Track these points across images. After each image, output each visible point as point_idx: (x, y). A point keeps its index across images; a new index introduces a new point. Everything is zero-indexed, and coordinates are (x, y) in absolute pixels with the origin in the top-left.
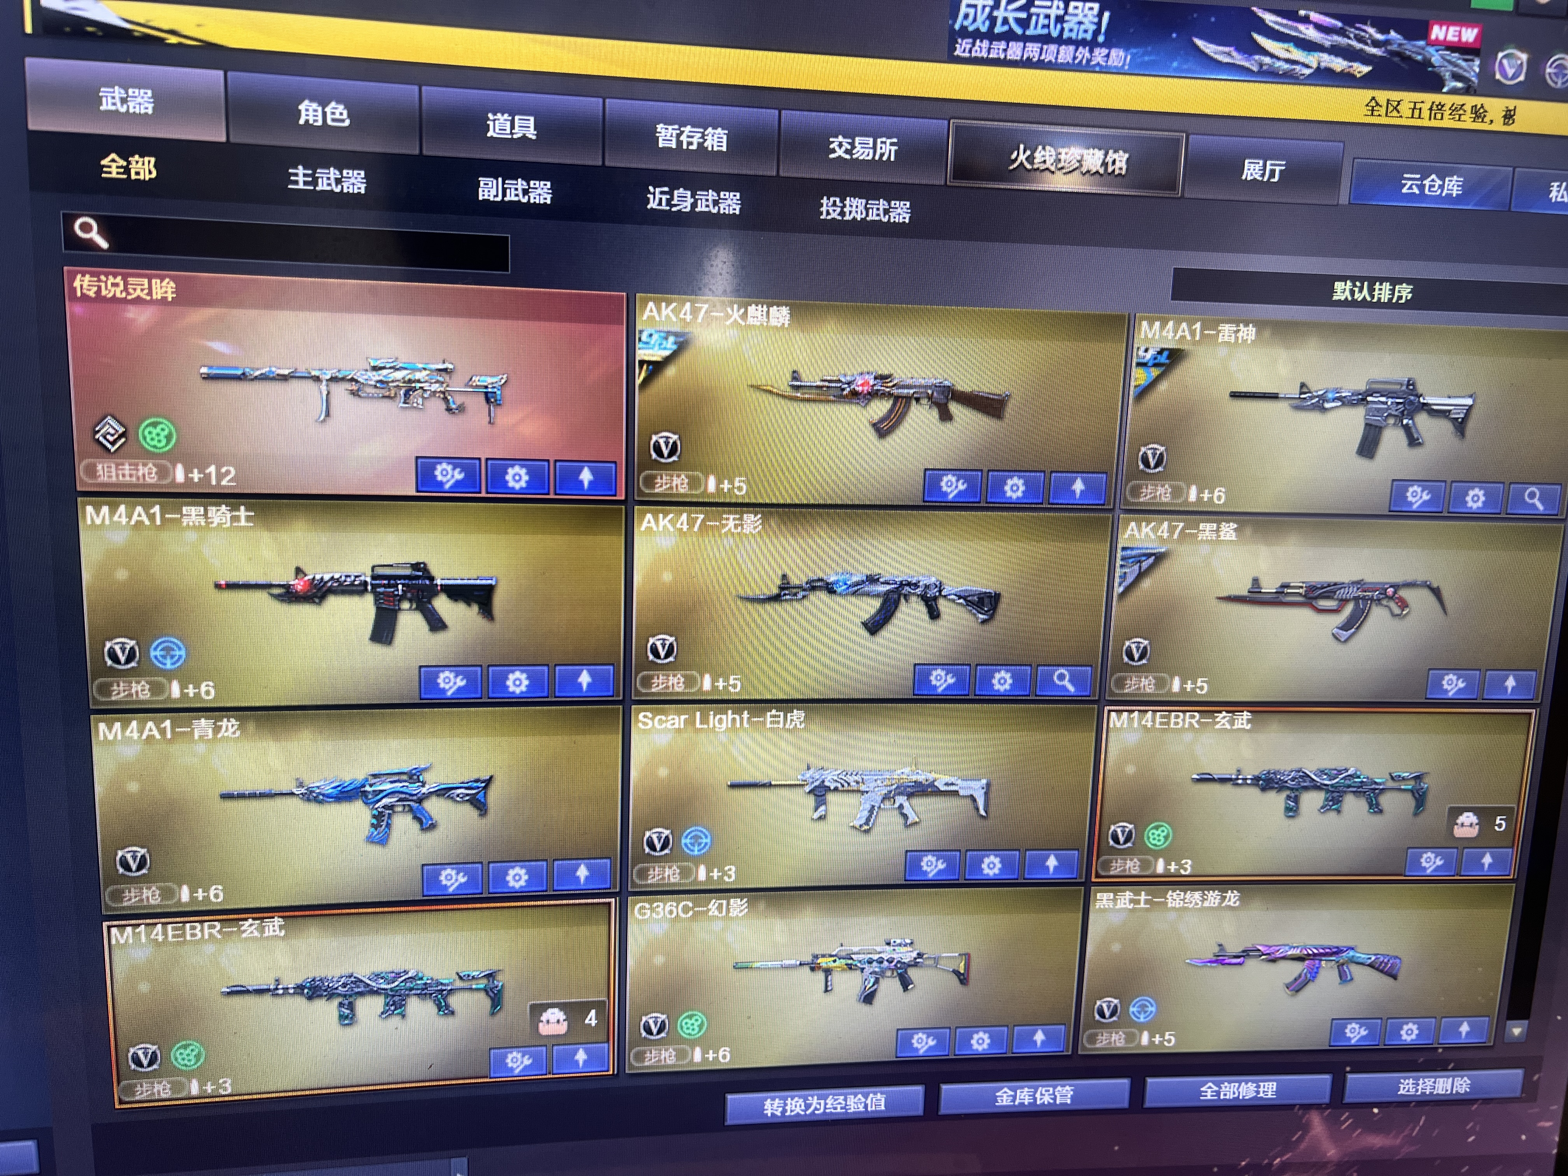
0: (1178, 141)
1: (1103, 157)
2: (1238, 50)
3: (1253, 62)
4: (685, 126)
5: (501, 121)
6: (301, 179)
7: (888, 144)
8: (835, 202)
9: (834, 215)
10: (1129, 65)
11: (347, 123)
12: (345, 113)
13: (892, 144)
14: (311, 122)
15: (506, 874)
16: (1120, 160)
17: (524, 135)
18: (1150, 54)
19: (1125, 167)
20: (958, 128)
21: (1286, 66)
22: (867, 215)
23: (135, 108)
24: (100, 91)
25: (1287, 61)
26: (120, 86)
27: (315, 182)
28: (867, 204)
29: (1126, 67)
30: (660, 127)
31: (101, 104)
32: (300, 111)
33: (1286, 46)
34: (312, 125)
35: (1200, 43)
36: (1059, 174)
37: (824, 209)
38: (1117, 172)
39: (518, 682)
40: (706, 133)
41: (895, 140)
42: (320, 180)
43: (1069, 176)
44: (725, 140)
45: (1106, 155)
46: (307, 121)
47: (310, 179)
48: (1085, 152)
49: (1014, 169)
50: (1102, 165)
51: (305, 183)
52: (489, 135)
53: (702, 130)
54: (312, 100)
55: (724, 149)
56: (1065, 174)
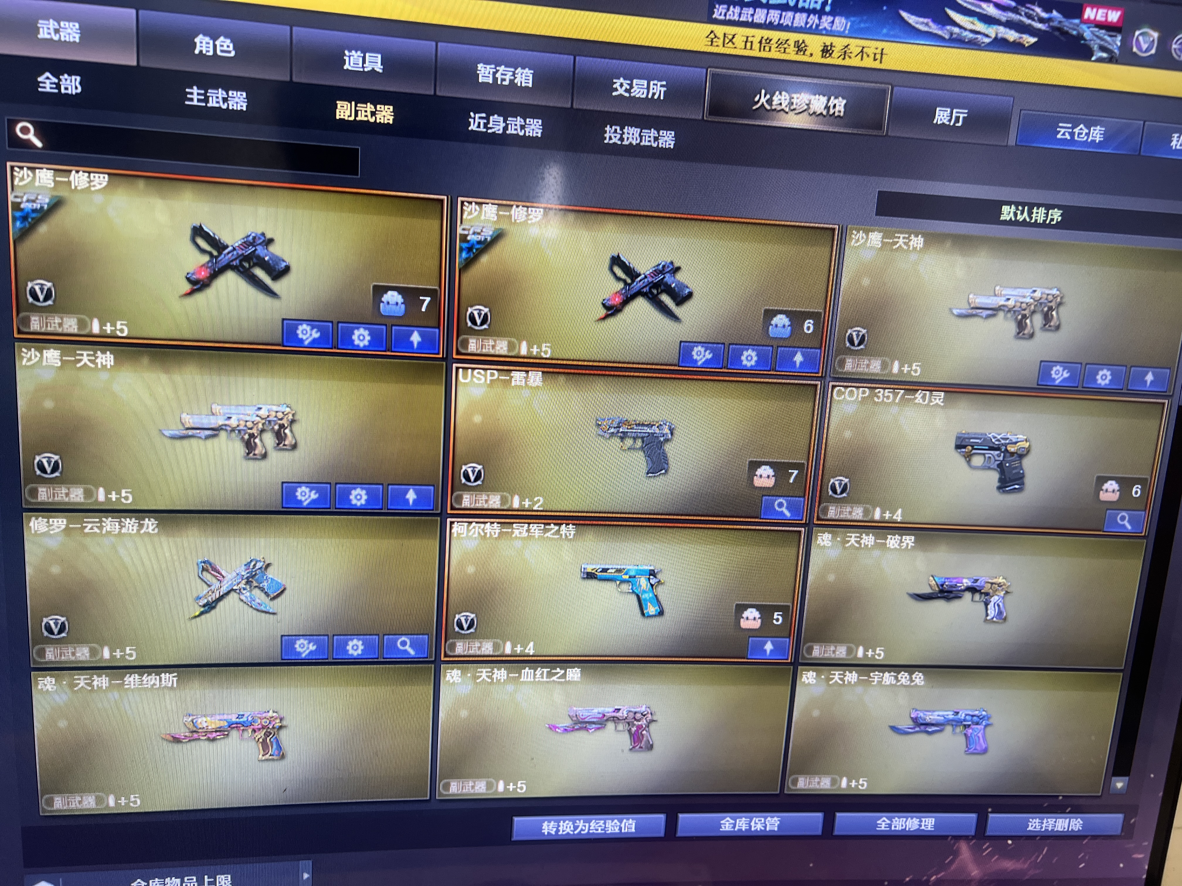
0: (884, 91)
1: (826, 102)
2: (934, 21)
3: (946, 31)
4: (500, 66)
5: (355, 57)
6: (195, 97)
7: (659, 85)
8: (616, 130)
9: (614, 140)
10: (849, 30)
11: (233, 54)
12: (231, 46)
13: (662, 86)
14: (204, 52)
15: (347, 644)
16: (839, 105)
17: (373, 69)
18: (866, 22)
19: (842, 110)
20: (713, 75)
21: (971, 35)
22: (641, 141)
23: (65, 37)
24: (38, 23)
25: (973, 31)
26: (54, 20)
27: (206, 100)
28: (641, 132)
29: (847, 32)
30: (480, 66)
31: (39, 33)
32: (195, 44)
33: (971, 19)
34: (205, 55)
35: (904, 14)
36: (791, 114)
37: (607, 136)
38: (836, 114)
39: (358, 497)
40: (516, 72)
41: (664, 83)
42: (210, 99)
43: (801, 115)
44: (531, 78)
45: (828, 101)
46: (201, 52)
47: (203, 97)
48: (812, 97)
49: (757, 109)
50: (825, 108)
51: (199, 100)
52: (345, 68)
53: (513, 70)
54: (205, 35)
55: (530, 85)
56: (796, 114)
